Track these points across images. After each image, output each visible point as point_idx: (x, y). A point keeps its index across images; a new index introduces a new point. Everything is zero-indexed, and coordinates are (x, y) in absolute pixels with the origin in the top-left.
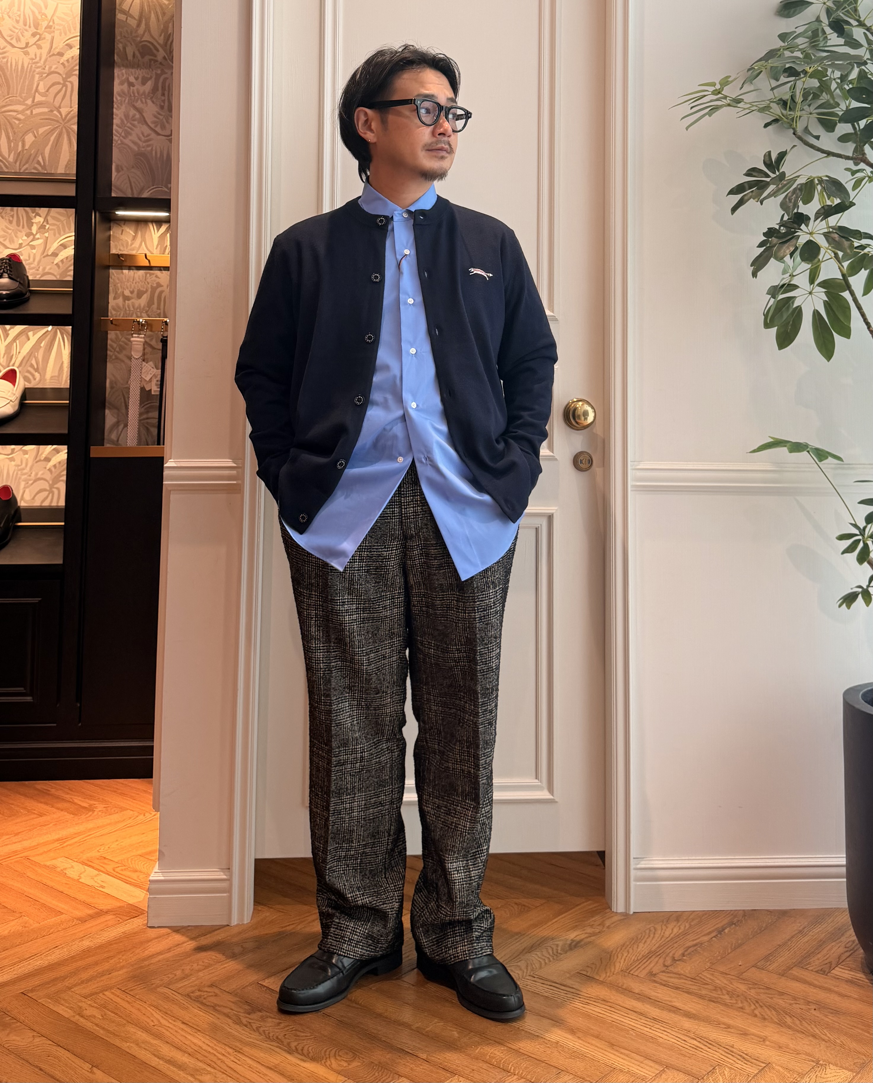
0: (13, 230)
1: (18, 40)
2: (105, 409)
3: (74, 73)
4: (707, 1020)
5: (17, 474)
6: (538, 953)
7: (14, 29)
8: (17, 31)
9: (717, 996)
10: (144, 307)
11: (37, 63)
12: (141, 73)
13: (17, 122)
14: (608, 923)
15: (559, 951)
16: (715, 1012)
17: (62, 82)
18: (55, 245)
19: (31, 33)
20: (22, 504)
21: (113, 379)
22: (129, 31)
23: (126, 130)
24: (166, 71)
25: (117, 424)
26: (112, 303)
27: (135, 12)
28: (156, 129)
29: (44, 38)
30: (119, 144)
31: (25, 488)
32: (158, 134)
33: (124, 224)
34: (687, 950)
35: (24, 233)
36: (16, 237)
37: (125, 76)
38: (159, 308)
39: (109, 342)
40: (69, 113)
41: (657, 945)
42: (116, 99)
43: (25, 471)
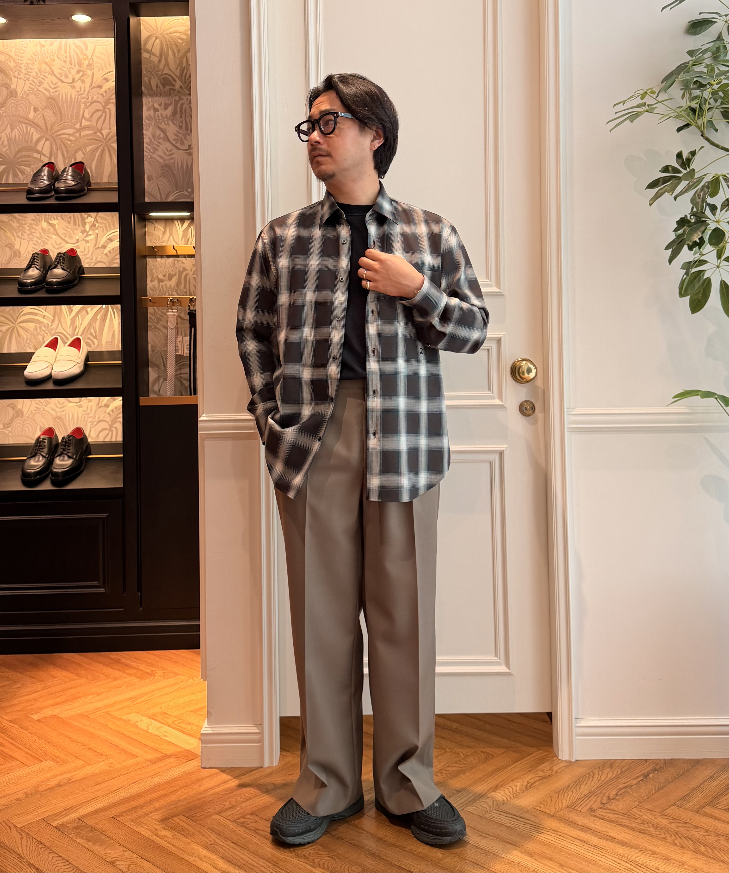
0: (71, 229)
1: (67, 77)
2: (148, 367)
3: (111, 101)
4: (637, 847)
5: (85, 417)
6: (501, 792)
7: (63, 68)
8: (65, 69)
9: (644, 828)
10: (174, 286)
11: (82, 94)
12: (162, 100)
13: (69, 143)
14: (555, 768)
15: (518, 791)
16: (643, 841)
17: (102, 109)
18: (104, 239)
19: (75, 70)
20: (90, 440)
21: (153, 343)
22: (152, 67)
23: (154, 147)
24: (183, 97)
25: (159, 378)
26: (150, 285)
27: (157, 50)
28: (177, 145)
29: (86, 74)
30: (149, 159)
31: (91, 428)
32: (179, 149)
33: (156, 222)
34: (618, 792)
35: (80, 231)
36: (74, 234)
37: (151, 104)
38: (185, 287)
39: (149, 315)
40: (109, 133)
41: (596, 787)
42: (145, 122)
43: (90, 415)
